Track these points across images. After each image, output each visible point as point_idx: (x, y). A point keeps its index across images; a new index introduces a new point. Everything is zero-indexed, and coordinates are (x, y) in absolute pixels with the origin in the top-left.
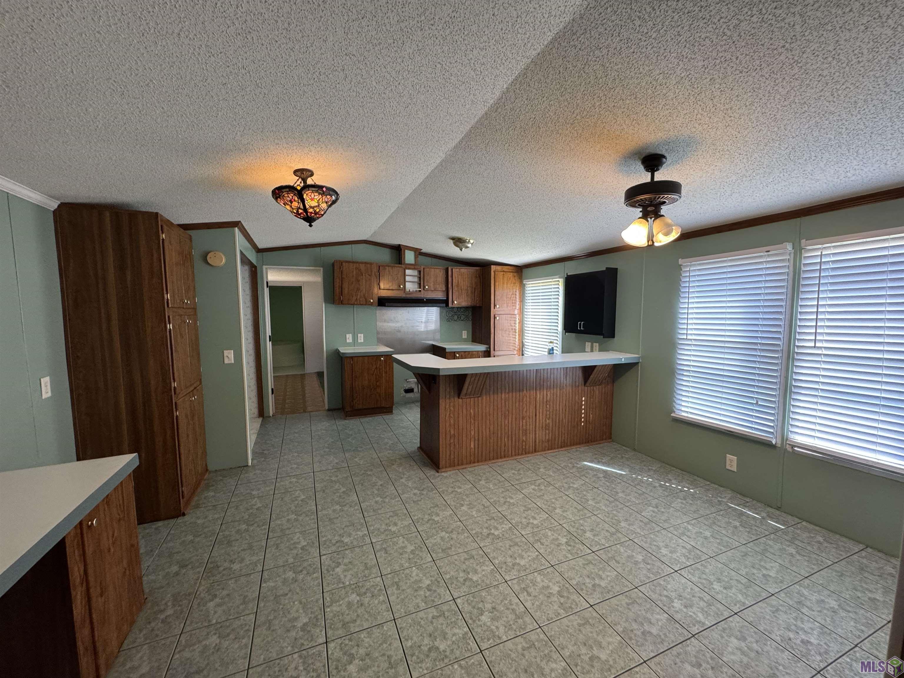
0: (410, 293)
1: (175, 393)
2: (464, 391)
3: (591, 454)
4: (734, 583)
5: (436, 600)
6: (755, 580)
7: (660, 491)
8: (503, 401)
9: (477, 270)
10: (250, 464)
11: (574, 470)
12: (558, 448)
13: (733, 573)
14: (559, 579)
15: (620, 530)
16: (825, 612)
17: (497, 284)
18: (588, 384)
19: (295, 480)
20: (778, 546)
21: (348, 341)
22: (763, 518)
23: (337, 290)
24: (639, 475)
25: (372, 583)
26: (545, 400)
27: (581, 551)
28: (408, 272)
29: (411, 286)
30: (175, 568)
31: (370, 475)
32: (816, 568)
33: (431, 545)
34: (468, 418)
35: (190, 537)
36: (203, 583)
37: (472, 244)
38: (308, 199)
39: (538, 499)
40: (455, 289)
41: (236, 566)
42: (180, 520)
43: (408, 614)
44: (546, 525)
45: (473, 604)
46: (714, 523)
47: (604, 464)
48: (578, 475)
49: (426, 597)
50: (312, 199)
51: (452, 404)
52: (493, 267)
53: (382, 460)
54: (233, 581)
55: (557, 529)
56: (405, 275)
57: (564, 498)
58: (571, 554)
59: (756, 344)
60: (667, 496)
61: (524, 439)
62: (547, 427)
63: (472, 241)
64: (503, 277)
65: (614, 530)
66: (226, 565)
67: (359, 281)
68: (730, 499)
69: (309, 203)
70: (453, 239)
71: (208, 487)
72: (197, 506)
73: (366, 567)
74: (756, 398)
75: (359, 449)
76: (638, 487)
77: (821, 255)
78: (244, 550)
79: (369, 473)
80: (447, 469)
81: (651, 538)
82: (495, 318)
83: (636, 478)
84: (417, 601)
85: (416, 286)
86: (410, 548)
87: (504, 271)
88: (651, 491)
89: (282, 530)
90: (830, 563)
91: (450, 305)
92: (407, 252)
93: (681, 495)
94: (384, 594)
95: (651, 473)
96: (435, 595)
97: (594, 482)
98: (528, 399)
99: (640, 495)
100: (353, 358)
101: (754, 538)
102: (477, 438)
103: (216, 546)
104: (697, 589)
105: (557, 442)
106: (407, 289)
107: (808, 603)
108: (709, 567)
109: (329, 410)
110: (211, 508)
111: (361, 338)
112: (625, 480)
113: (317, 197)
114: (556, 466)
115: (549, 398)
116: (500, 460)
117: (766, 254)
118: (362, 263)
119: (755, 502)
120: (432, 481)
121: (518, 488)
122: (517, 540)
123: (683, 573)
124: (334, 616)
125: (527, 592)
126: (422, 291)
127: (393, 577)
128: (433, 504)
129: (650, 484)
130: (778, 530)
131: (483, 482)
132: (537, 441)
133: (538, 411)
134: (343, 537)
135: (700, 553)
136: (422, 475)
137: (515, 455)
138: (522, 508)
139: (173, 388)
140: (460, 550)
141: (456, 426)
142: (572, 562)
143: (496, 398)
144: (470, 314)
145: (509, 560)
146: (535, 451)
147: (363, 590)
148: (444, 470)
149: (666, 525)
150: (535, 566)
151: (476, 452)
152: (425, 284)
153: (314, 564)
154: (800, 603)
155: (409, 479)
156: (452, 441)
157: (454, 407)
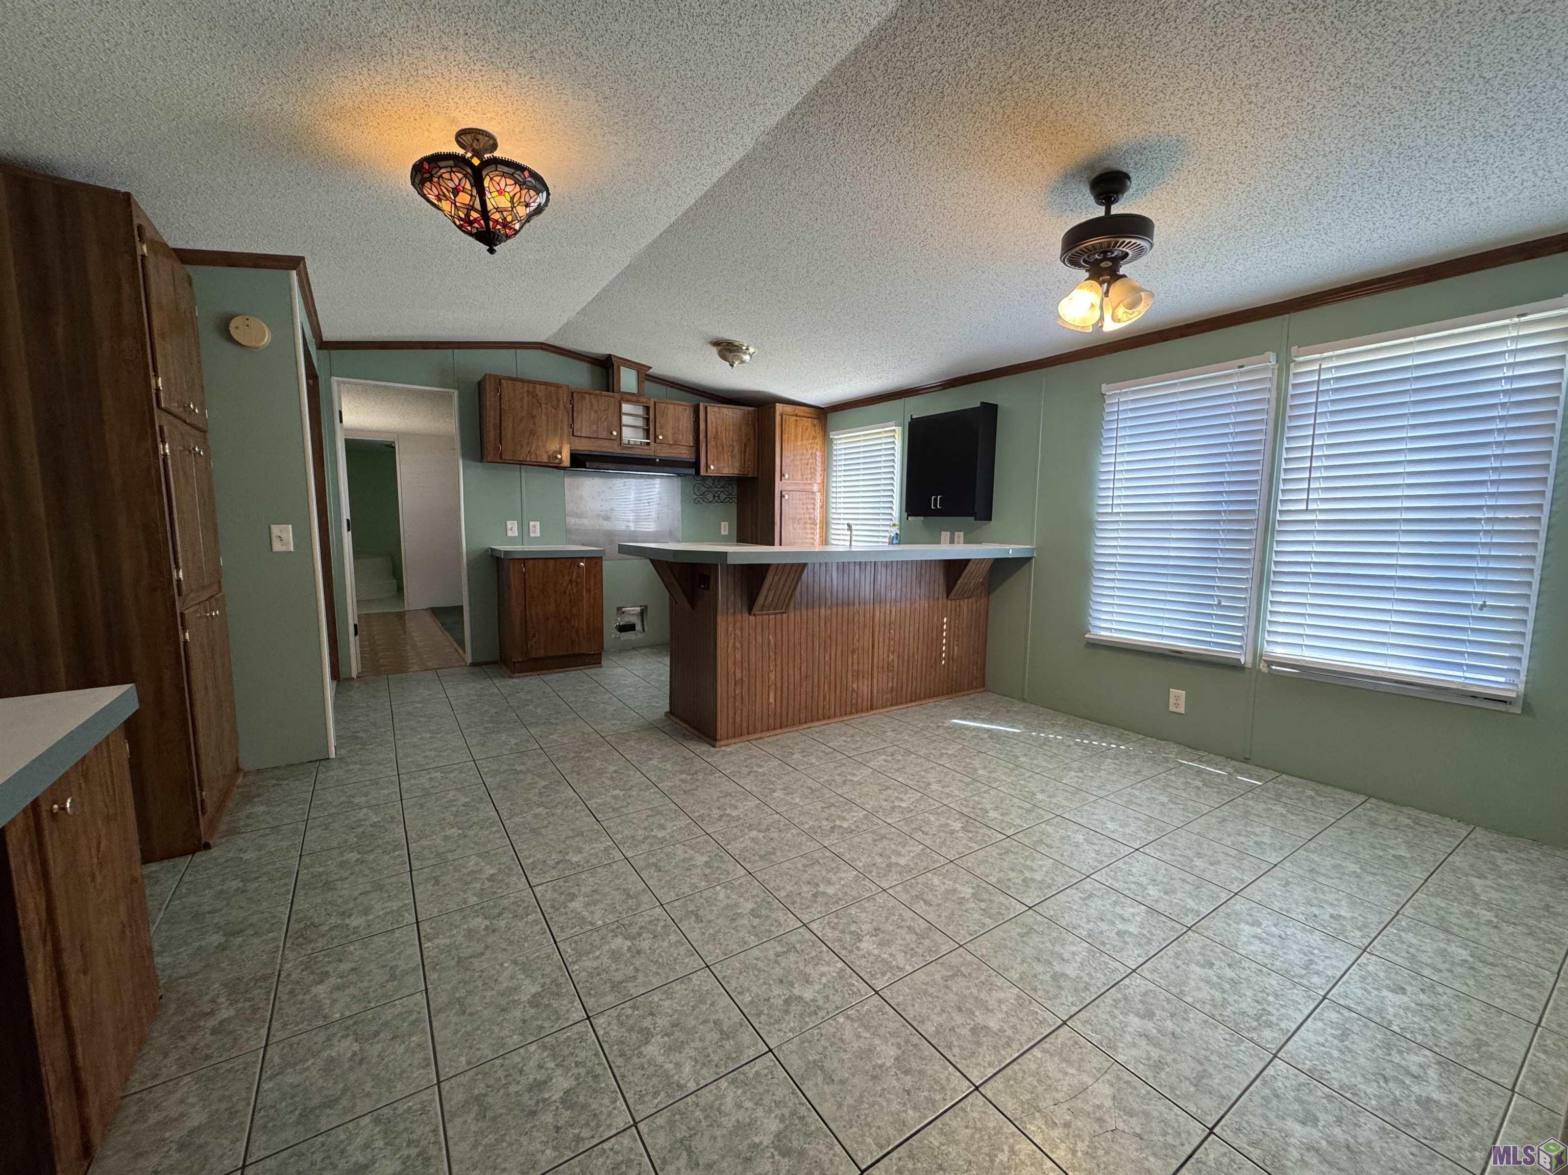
0: (630, 446)
1: (179, 594)
2: (760, 600)
3: (959, 709)
4: (1221, 857)
5: (773, 929)
6: (1246, 849)
7: (1079, 751)
8: (823, 623)
9: (749, 413)
10: (333, 755)
11: (941, 731)
12: (906, 702)
13: (1216, 845)
14: (967, 877)
15: (1039, 804)
16: (1347, 877)
17: (785, 437)
18: (952, 595)
19: (439, 774)
20: (1262, 806)
21: (510, 534)
22: (1230, 774)
23: (491, 435)
24: (1040, 732)
25: (648, 919)
26: (887, 621)
27: (989, 837)
28: (626, 408)
29: (632, 435)
30: (216, 939)
31: (589, 758)
32: (1318, 828)
33: (737, 852)
34: (765, 650)
35: (235, 884)
36: (290, 955)
37: (751, 355)
38: (492, 189)
39: (898, 774)
40: (712, 443)
41: (355, 921)
42: (201, 857)
43: (730, 955)
44: (922, 807)
45: (841, 927)
46: (1168, 785)
47: (984, 721)
48: (948, 737)
49: (754, 927)
50: (501, 192)
51: (738, 625)
52: (779, 407)
53: (603, 735)
54: (357, 945)
55: (942, 811)
56: (620, 413)
57: (938, 769)
58: (976, 843)
59: (1218, 512)
60: (1091, 757)
61: (855, 686)
62: (890, 667)
63: (751, 350)
64: (796, 426)
65: (1029, 806)
66: (333, 920)
67: (533, 417)
68: (1177, 754)
69: (495, 200)
70: (717, 343)
71: (248, 799)
72: (234, 831)
73: (628, 895)
74: (1217, 596)
75: (554, 721)
76: (1046, 747)
77: (1320, 370)
78: (365, 893)
79: (587, 755)
80: (730, 741)
81: (1087, 811)
82: (782, 496)
83: (1038, 737)
84: (741, 935)
85: (641, 433)
86: (701, 859)
87: (796, 415)
88: (1066, 751)
89: (438, 855)
90: (1333, 820)
91: (703, 473)
92: (623, 370)
93: (1110, 753)
94: (675, 932)
95: (1058, 729)
96: (768, 922)
97: (978, 744)
98: (862, 619)
99: (1051, 757)
100: (525, 561)
101: (1227, 799)
102: (779, 685)
103: (300, 893)
104: (1174, 870)
105: (904, 692)
106: (625, 439)
107: (1323, 871)
108: (1181, 840)
109: (473, 664)
110: (267, 831)
111: (535, 529)
112: (1022, 739)
113: (512, 189)
114: (910, 727)
115: (893, 617)
116: (817, 723)
117: (1237, 370)
118: (540, 383)
119: (1211, 756)
120: (709, 760)
121: (860, 760)
122: (883, 832)
123: (1148, 851)
124: (591, 975)
125: (924, 900)
126: (653, 444)
127: (685, 905)
128: (721, 792)
129: (1061, 743)
130: (1253, 788)
131: (797, 756)
132: (875, 692)
133: (876, 640)
134: (567, 854)
135: (1163, 824)
136: (686, 753)
137: (841, 715)
138: (877, 788)
139: (175, 583)
140: (792, 855)
141: (746, 665)
142: (982, 853)
143: (810, 614)
144: (735, 493)
145: (879, 860)
146: (872, 709)
147: (634, 930)
148: (723, 743)
149: (1102, 793)
150: (924, 864)
151: (779, 710)
152: (658, 431)
153: (523, 901)
154: (1312, 870)
155: (664, 759)
156: (738, 691)
157: (742, 630)
